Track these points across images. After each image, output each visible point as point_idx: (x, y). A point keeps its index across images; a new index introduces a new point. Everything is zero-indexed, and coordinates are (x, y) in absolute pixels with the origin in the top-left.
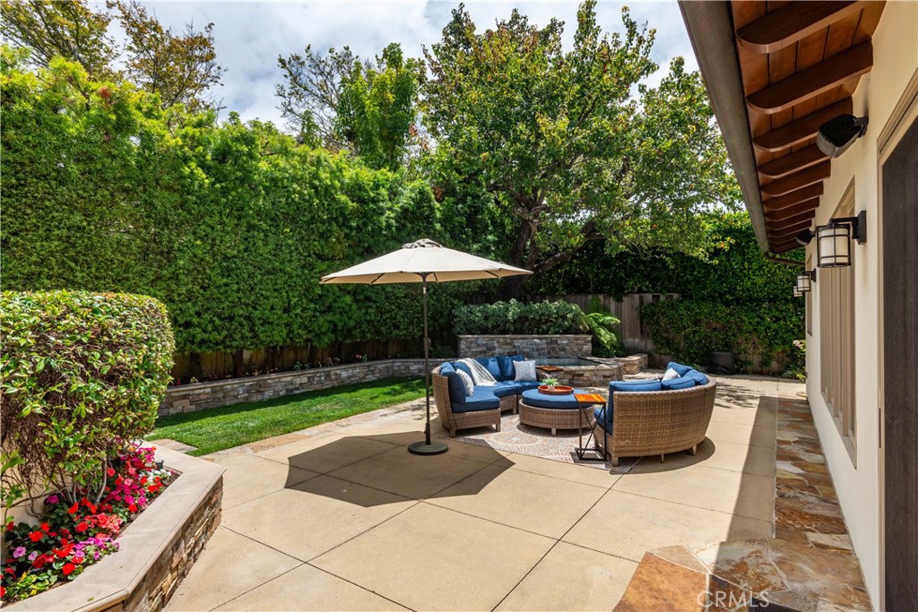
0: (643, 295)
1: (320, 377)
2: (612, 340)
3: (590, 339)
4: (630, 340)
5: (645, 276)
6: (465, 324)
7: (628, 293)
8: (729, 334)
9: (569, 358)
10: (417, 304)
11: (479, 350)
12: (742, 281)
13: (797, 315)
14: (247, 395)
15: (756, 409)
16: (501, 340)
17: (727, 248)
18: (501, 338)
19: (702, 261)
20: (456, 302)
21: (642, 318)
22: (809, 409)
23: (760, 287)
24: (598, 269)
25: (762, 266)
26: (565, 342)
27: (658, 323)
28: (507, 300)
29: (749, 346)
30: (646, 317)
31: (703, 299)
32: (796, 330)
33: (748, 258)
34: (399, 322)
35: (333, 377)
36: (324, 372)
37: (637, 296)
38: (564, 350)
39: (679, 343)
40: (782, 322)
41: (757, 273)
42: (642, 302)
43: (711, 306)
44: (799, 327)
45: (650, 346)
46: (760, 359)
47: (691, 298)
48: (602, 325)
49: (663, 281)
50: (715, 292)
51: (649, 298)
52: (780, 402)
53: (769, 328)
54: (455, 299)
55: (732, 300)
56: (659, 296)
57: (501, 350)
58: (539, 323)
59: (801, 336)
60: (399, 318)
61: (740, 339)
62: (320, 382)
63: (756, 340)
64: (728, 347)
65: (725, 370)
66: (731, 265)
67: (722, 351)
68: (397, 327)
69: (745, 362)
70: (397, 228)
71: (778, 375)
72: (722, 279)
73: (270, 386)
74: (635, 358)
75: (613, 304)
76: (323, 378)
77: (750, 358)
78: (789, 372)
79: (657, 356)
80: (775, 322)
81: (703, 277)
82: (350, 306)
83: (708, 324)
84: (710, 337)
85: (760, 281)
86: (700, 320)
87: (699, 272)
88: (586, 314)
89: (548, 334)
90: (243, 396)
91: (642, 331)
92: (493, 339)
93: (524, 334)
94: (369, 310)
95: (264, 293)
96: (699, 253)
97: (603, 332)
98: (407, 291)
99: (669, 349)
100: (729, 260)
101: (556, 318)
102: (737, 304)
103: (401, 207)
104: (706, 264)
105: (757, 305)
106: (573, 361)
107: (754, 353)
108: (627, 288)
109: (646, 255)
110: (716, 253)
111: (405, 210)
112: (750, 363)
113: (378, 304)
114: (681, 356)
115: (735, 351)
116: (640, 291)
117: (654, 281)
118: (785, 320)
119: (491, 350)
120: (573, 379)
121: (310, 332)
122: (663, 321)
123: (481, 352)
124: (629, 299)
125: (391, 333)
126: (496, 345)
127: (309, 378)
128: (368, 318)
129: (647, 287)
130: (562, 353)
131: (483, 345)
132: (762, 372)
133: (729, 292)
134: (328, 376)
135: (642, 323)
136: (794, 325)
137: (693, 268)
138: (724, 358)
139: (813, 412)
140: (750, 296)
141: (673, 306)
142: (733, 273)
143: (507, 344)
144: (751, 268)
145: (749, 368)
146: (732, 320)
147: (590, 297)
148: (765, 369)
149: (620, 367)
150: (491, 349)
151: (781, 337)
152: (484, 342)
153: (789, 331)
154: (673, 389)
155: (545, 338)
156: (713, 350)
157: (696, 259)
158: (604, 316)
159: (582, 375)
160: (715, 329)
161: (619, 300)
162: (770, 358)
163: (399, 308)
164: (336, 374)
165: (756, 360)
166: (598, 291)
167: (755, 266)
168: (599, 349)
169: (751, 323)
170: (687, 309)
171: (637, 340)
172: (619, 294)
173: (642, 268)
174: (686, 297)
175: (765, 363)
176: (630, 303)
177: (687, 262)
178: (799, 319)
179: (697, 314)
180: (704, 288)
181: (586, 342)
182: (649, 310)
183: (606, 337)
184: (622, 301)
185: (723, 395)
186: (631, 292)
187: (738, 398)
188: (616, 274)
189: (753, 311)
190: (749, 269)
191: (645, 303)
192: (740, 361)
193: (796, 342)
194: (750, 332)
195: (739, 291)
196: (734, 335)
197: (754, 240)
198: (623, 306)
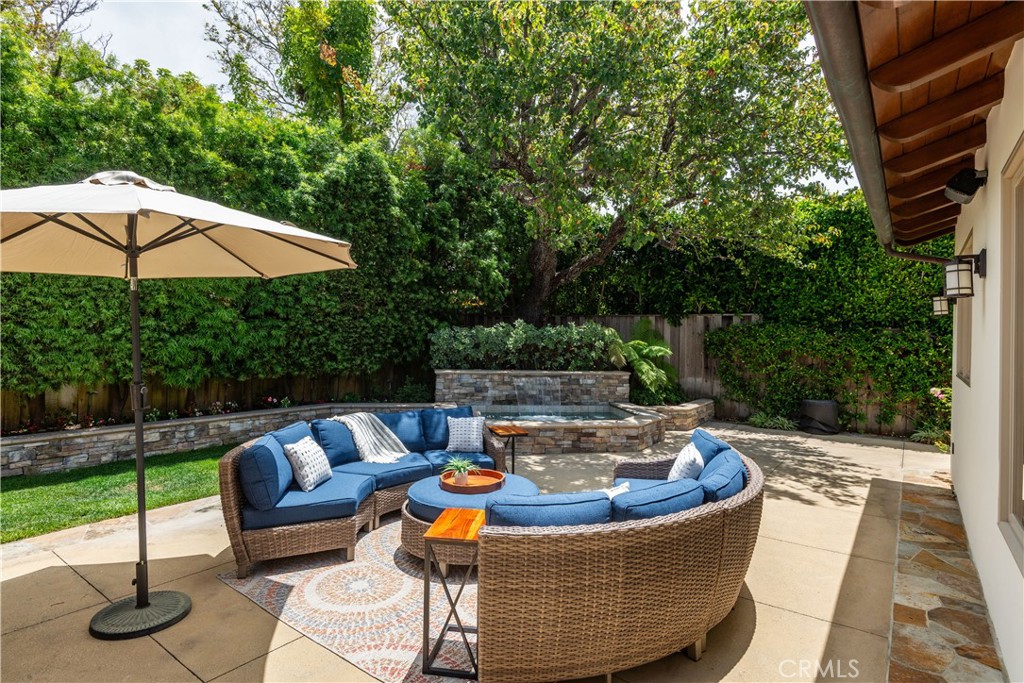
0: (709, 316)
1: (186, 431)
2: (658, 379)
3: (627, 377)
4: (690, 380)
5: (713, 289)
6: (446, 354)
7: (688, 312)
8: (832, 373)
9: (596, 404)
10: (364, 324)
11: (463, 391)
12: (853, 296)
13: (936, 347)
14: (29, 462)
15: (860, 510)
16: (496, 378)
17: (828, 244)
18: (496, 374)
19: (792, 265)
20: (434, 323)
21: (706, 349)
22: (957, 511)
23: (879, 305)
24: (648, 279)
25: (883, 273)
26: (590, 382)
27: (728, 356)
28: (510, 321)
29: (861, 392)
30: (713, 347)
31: (794, 322)
32: (934, 370)
33: (863, 261)
34: (334, 349)
35: (212, 432)
36: (195, 425)
37: (700, 318)
38: (588, 392)
39: (757, 386)
40: (912, 358)
41: (875, 283)
42: (707, 327)
43: (806, 331)
44: (938, 364)
45: (717, 388)
46: (878, 412)
47: (776, 320)
48: (645, 358)
49: (737, 296)
50: (812, 311)
51: (717, 320)
52: (904, 492)
53: (893, 366)
54: (433, 319)
55: (836, 324)
56: (731, 317)
57: (496, 393)
58: (554, 353)
59: (941, 378)
60: (332, 343)
61: (848, 381)
62: (187, 439)
63: (873, 384)
64: (830, 392)
65: (824, 428)
66: (836, 272)
67: (820, 399)
68: (332, 357)
69: (854, 416)
70: (316, 208)
71: (905, 436)
72: (822, 293)
73: (80, 449)
74: (690, 407)
75: (667, 328)
76: (192, 434)
77: (862, 410)
78: (922, 434)
79: (727, 404)
80: (900, 357)
81: (794, 290)
82: (234, 325)
83: (801, 360)
84: (802, 377)
85: (880, 295)
86: (790, 352)
87: (788, 283)
88: (626, 341)
89: (566, 369)
90: (20, 465)
91: (706, 368)
92: (485, 376)
93: (534, 369)
94: (273, 332)
95: (38, 299)
96: (787, 253)
97: (645, 367)
98: (344, 305)
99: (745, 394)
100: (832, 265)
101: (579, 348)
102: (844, 331)
103: (326, 178)
104: (798, 270)
105: (874, 332)
106: (600, 409)
107: (868, 403)
108: (686, 307)
109: (705, 255)
110: (813, 252)
111: (333, 184)
112: (862, 417)
113: (292, 324)
114: (760, 404)
115: (840, 399)
116: (705, 311)
117: (724, 296)
118: (917, 354)
119: (481, 392)
120: (579, 440)
121: (155, 363)
122: (736, 353)
123: (466, 395)
124: (690, 321)
125: (322, 365)
126: (488, 384)
127: (163, 435)
128: (274, 343)
129: (714, 304)
130: (586, 397)
131: (470, 385)
132: (881, 431)
133: (832, 313)
134: (202, 430)
135: (706, 356)
136: (932, 362)
137: (780, 277)
138: (822, 409)
139: (966, 521)
140: (864, 318)
141: (749, 332)
142: (839, 284)
143: (505, 383)
144: (867, 276)
145: (861, 425)
146: (836, 352)
147: (637, 318)
148: (885, 427)
149: (659, 422)
150: (480, 390)
151: (911, 380)
152: (471, 381)
153: (922, 371)
154: (639, 516)
155: (561, 376)
156: (807, 397)
157: (784, 262)
158: (650, 345)
159: (593, 435)
160: (811, 366)
161: (676, 323)
162: (893, 410)
163: (332, 328)
164: (220, 427)
165: (871, 412)
166: (648, 310)
167: (872, 273)
168: (639, 393)
169: (864, 358)
170: (771, 336)
171: (700, 380)
172: (675, 315)
173: (708, 278)
174: (770, 319)
175: (884, 418)
176: (691, 329)
177: (772, 267)
178: (939, 352)
179: (785, 343)
180: (795, 306)
181: (622, 382)
182: (715, 339)
183: (649, 374)
184: (680, 324)
185: (810, 475)
186: (693, 312)
187: (835, 482)
188: (671, 286)
189: (867, 340)
190: (863, 277)
191: (712, 328)
192: (847, 413)
193: (935, 391)
194: (863, 372)
195: (848, 310)
196: (839, 376)
197: (871, 234)
198: (682, 333)
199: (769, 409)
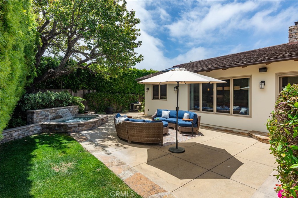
0: (84, 90)
6: (31, 104)
7: (79, 89)
8: (111, 102)
12: (114, 87)
18: (51, 110)
26: (72, 109)
29: (114, 105)
31: (104, 92)
37: (82, 90)
38: (71, 112)
42: (84, 93)
43: (107, 94)
50: (107, 90)
51: (86, 91)
53: (120, 100)
55: (111, 92)
56: (90, 91)
57: (51, 116)
72: (109, 86)
78: (124, 111)
84: (106, 103)
91: (84, 103)
92: (48, 111)
119: (47, 117)
123: (43, 118)
126: (49, 114)
131: (44, 115)
142: (112, 85)
146: (112, 98)
155: (66, 108)
156: (107, 107)
161: (75, 92)
162: (119, 108)
166: (66, 88)
174: (99, 91)
176: (80, 93)
180: (104, 88)
181: (77, 108)
189: (116, 95)
195: (113, 90)
198: (77, 94)
199: (100, 111)
